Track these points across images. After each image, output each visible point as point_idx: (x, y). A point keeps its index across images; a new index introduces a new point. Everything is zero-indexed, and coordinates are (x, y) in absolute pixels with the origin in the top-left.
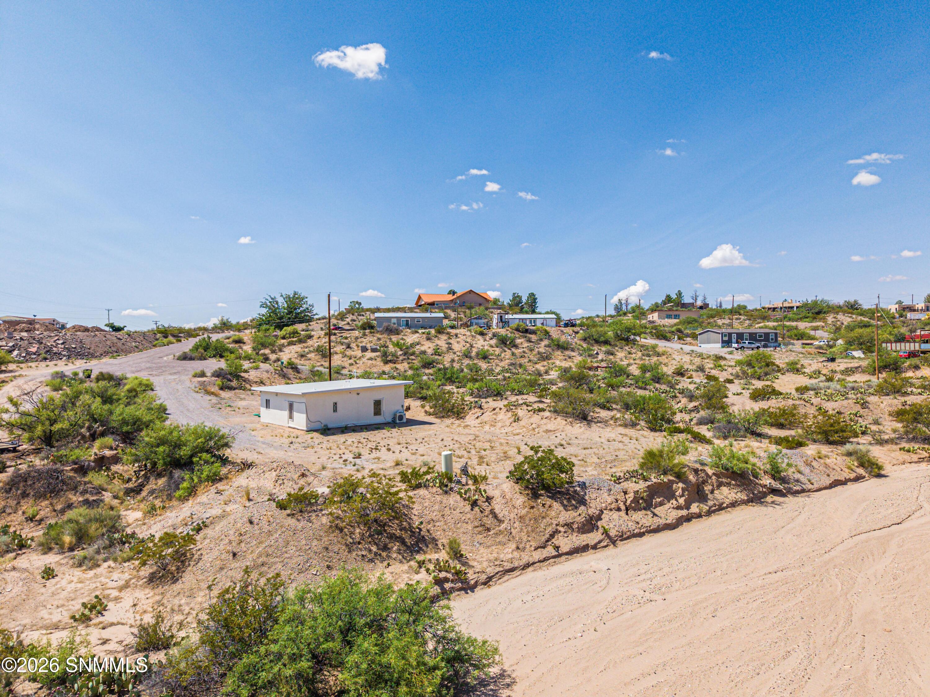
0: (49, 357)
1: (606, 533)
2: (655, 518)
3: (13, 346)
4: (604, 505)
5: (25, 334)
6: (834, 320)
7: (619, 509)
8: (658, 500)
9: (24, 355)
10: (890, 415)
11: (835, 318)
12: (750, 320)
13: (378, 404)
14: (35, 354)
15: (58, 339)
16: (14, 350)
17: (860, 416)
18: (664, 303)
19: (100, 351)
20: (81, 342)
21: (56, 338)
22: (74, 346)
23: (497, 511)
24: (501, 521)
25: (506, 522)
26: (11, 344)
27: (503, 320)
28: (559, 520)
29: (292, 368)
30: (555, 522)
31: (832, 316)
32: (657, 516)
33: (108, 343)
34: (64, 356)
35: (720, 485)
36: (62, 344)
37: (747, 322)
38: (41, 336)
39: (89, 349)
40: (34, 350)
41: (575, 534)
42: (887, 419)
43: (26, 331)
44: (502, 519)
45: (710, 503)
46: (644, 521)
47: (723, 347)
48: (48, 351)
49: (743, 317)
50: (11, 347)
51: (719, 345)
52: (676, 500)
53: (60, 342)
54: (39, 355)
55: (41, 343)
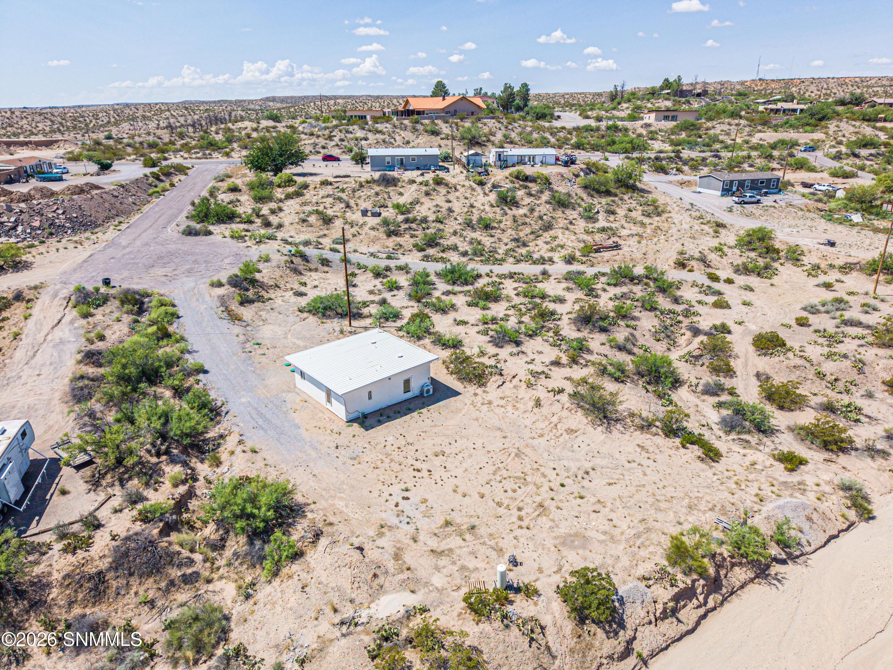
0: (54, 231)
1: (639, 655)
2: (680, 624)
3: (16, 221)
4: (638, 621)
5: (23, 205)
6: (836, 129)
7: (650, 623)
8: (682, 603)
9: (29, 231)
10: (883, 383)
11: (837, 126)
12: (750, 126)
13: (407, 383)
14: (39, 229)
15: (58, 209)
16: (17, 225)
17: (855, 385)
18: (662, 88)
19: (101, 216)
20: (81, 209)
21: (55, 207)
22: (75, 215)
23: (550, 644)
24: (554, 657)
25: (559, 657)
26: (12, 219)
27: (502, 159)
28: (602, 652)
29: (301, 256)
30: (599, 655)
31: (835, 124)
32: (681, 622)
33: (107, 205)
34: (69, 228)
35: (733, 565)
36: (63, 213)
37: (747, 129)
38: (40, 206)
39: (90, 216)
40: (37, 224)
41: (615, 663)
42: (879, 388)
43: (23, 201)
44: (556, 654)
45: (724, 590)
46: (670, 632)
47: (722, 195)
48: (51, 224)
49: (743, 122)
50: (13, 222)
51: (719, 193)
52: (697, 599)
53: (60, 211)
54: (44, 230)
55: (42, 215)
